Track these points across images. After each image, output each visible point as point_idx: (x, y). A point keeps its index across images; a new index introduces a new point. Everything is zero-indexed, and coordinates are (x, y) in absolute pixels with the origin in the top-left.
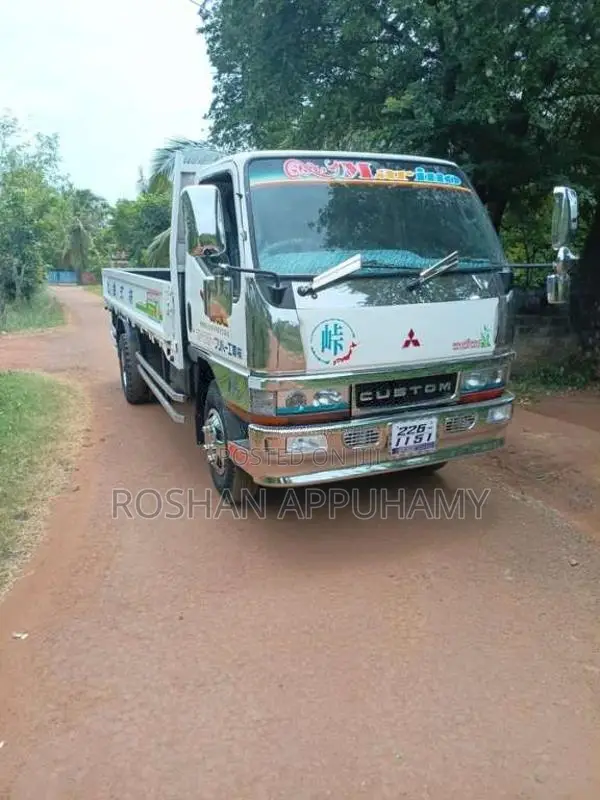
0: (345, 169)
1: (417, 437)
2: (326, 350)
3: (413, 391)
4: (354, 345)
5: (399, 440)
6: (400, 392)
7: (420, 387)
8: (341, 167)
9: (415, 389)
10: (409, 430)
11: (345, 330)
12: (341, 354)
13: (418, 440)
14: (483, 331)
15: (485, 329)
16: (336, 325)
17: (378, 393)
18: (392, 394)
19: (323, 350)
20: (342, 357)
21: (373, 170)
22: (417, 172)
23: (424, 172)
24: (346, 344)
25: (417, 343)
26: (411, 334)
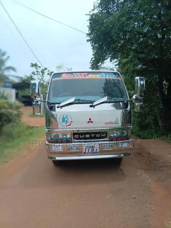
0: (79, 75)
1: (92, 150)
3: (92, 136)
5: (86, 150)
6: (87, 136)
7: (94, 135)
8: (78, 74)
9: (93, 135)
10: (89, 147)
11: (69, 117)
12: (68, 124)
13: (92, 151)
14: (116, 120)
15: (117, 119)
16: (66, 116)
17: (80, 136)
18: (85, 136)
19: (63, 123)
20: (68, 125)
21: (87, 75)
22: (102, 75)
23: (104, 75)
24: (69, 121)
25: (92, 122)
26: (90, 119)
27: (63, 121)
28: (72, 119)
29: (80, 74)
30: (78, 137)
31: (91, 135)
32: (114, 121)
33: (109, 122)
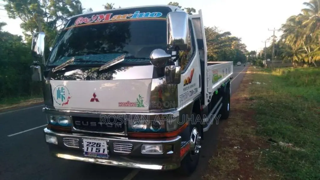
0: (99, 17)
1: (97, 149)
2: (59, 98)
3: (100, 125)
4: (69, 98)
5: (88, 148)
6: (93, 124)
10: (92, 144)
11: (66, 90)
12: (64, 101)
13: (98, 151)
14: (139, 98)
15: (140, 97)
16: (62, 88)
17: (83, 122)
18: (89, 124)
19: (58, 99)
20: (65, 103)
21: (112, 17)
22: (135, 13)
23: (139, 14)
24: (66, 97)
25: (97, 100)
26: (94, 95)
27: (59, 96)
28: (69, 94)
29: (101, 17)
30: (80, 124)
31: (99, 123)
32: (135, 101)
33: (126, 101)
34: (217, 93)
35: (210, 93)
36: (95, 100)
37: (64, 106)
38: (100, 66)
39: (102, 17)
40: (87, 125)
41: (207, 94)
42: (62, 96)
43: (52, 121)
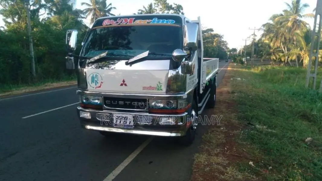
14: (158, 84)
15: (159, 82)
16: (96, 75)
17: (112, 102)
18: (118, 103)
19: (92, 83)
20: (98, 86)
21: (134, 21)
22: (153, 20)
23: (156, 20)
24: (99, 82)
25: (126, 85)
26: (124, 81)
27: (93, 81)
28: (102, 79)
30: (109, 103)
31: (126, 102)
32: (156, 86)
33: (148, 86)
34: (208, 85)
35: (204, 84)
36: (124, 85)
37: (98, 89)
38: (128, 59)
39: (126, 21)
40: (116, 103)
41: (202, 84)
42: (96, 82)
43: (84, 101)
